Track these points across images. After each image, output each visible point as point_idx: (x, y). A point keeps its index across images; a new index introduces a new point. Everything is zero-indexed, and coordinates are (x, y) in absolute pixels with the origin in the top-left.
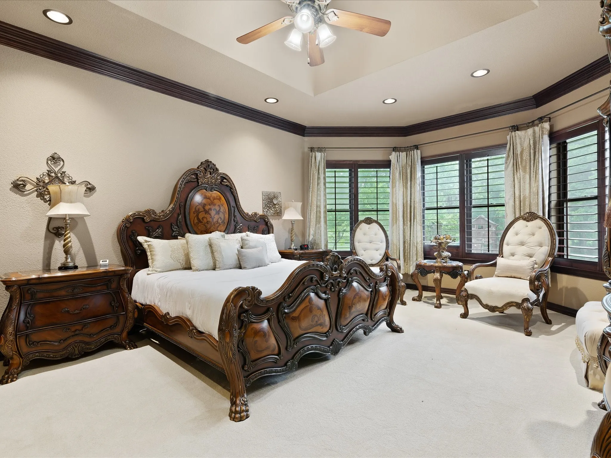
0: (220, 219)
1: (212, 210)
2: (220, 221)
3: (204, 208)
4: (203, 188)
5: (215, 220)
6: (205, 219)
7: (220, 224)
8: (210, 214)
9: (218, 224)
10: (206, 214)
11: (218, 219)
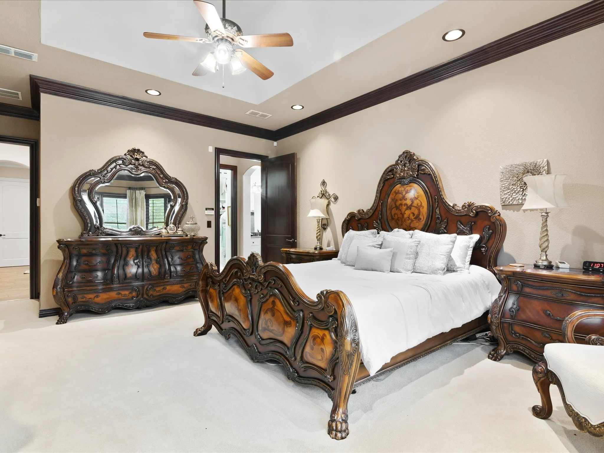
0: (412, 215)
1: (403, 205)
2: (412, 217)
3: (395, 204)
4: (399, 183)
5: (406, 216)
6: (396, 216)
7: (412, 221)
8: (400, 210)
9: (410, 221)
10: (396, 210)
11: (409, 215)
